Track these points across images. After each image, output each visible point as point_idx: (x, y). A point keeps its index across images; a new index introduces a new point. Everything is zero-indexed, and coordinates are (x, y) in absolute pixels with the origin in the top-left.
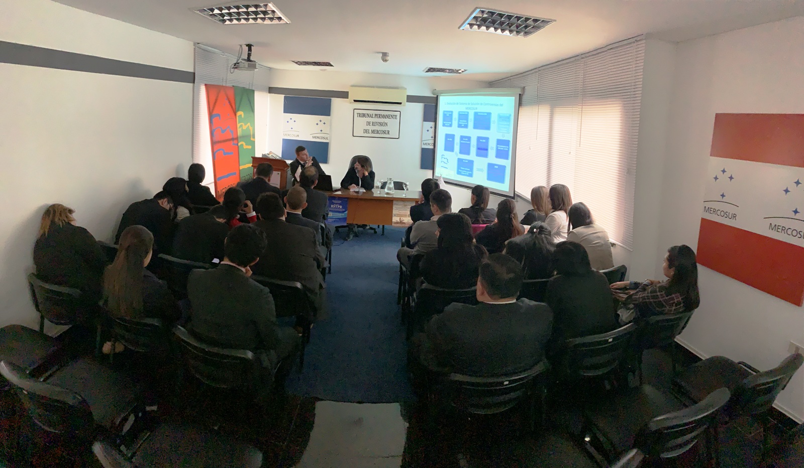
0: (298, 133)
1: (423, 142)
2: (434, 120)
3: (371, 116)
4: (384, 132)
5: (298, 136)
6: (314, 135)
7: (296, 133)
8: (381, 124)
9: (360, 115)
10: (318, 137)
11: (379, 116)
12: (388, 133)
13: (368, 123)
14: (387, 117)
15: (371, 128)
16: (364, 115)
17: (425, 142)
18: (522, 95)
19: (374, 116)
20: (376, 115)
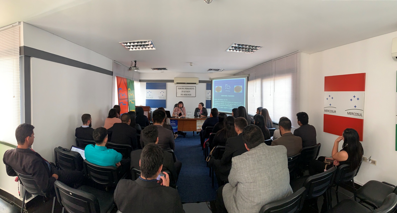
0: (152, 97)
2: (210, 89)
3: (183, 89)
4: (189, 95)
6: (159, 97)
8: (187, 92)
9: (179, 88)
10: (161, 98)
11: (187, 89)
12: (191, 95)
13: (182, 91)
14: (191, 89)
15: (184, 93)
16: (181, 88)
17: (207, 98)
18: (249, 77)
19: (185, 89)
20: (185, 88)
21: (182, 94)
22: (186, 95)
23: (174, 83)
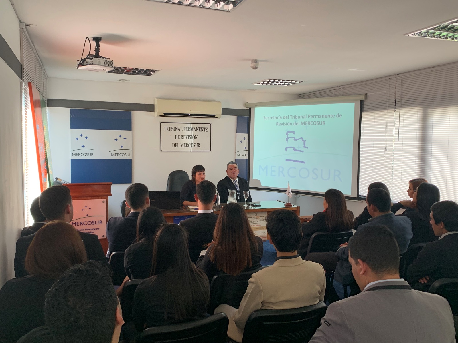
1: (237, 153)
3: (180, 130)
4: (194, 145)
5: (92, 154)
7: (90, 152)
8: (191, 138)
9: (167, 129)
10: (118, 155)
11: (189, 129)
12: (199, 146)
13: (177, 137)
14: (198, 129)
15: (180, 141)
16: (172, 129)
18: (365, 101)
20: (185, 128)
21: (175, 145)
22: (188, 146)
23: (156, 114)
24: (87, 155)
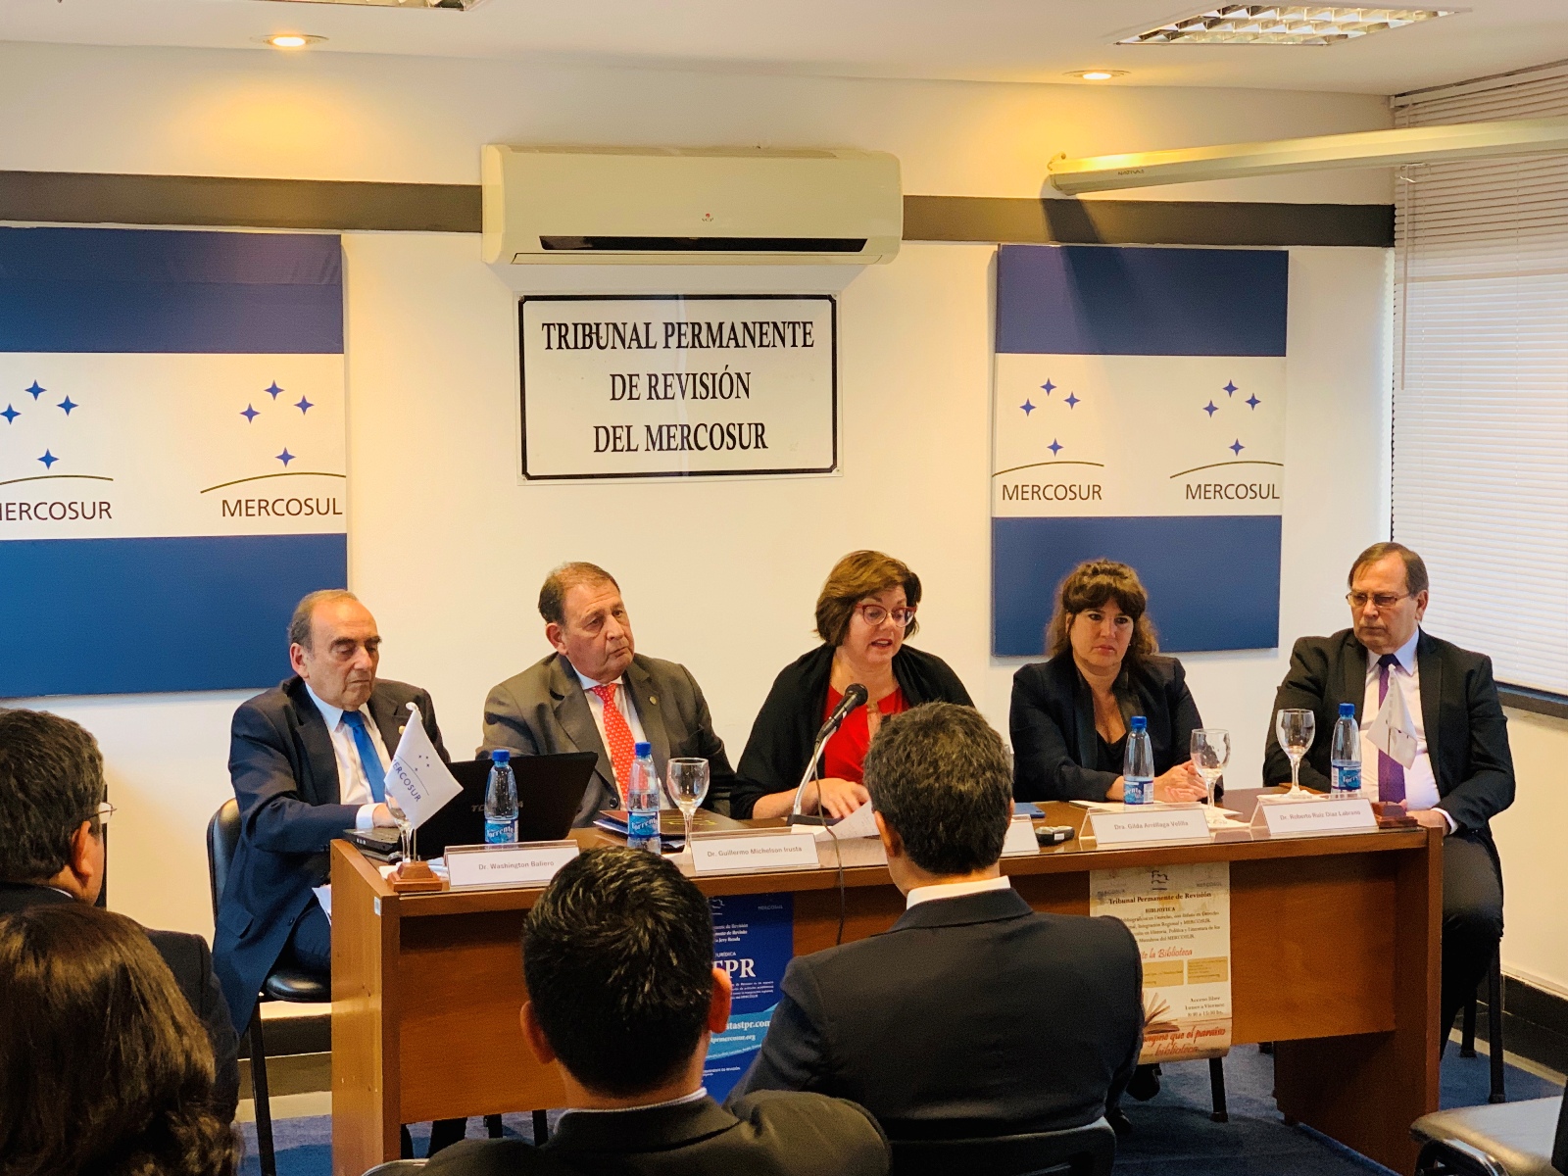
0: (98, 492)
1: (1000, 481)
3: (639, 340)
4: (730, 436)
5: (104, 508)
6: (232, 495)
7: (87, 494)
9: (562, 336)
10: (264, 506)
12: (760, 441)
13: (624, 386)
16: (590, 336)
17: (1011, 480)
19: (657, 335)
20: (672, 329)
21: (610, 438)
22: (689, 439)
23: (490, 242)
24: (73, 511)
